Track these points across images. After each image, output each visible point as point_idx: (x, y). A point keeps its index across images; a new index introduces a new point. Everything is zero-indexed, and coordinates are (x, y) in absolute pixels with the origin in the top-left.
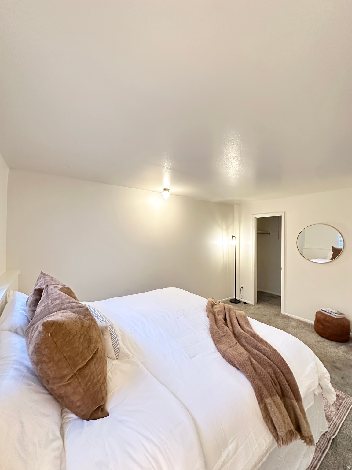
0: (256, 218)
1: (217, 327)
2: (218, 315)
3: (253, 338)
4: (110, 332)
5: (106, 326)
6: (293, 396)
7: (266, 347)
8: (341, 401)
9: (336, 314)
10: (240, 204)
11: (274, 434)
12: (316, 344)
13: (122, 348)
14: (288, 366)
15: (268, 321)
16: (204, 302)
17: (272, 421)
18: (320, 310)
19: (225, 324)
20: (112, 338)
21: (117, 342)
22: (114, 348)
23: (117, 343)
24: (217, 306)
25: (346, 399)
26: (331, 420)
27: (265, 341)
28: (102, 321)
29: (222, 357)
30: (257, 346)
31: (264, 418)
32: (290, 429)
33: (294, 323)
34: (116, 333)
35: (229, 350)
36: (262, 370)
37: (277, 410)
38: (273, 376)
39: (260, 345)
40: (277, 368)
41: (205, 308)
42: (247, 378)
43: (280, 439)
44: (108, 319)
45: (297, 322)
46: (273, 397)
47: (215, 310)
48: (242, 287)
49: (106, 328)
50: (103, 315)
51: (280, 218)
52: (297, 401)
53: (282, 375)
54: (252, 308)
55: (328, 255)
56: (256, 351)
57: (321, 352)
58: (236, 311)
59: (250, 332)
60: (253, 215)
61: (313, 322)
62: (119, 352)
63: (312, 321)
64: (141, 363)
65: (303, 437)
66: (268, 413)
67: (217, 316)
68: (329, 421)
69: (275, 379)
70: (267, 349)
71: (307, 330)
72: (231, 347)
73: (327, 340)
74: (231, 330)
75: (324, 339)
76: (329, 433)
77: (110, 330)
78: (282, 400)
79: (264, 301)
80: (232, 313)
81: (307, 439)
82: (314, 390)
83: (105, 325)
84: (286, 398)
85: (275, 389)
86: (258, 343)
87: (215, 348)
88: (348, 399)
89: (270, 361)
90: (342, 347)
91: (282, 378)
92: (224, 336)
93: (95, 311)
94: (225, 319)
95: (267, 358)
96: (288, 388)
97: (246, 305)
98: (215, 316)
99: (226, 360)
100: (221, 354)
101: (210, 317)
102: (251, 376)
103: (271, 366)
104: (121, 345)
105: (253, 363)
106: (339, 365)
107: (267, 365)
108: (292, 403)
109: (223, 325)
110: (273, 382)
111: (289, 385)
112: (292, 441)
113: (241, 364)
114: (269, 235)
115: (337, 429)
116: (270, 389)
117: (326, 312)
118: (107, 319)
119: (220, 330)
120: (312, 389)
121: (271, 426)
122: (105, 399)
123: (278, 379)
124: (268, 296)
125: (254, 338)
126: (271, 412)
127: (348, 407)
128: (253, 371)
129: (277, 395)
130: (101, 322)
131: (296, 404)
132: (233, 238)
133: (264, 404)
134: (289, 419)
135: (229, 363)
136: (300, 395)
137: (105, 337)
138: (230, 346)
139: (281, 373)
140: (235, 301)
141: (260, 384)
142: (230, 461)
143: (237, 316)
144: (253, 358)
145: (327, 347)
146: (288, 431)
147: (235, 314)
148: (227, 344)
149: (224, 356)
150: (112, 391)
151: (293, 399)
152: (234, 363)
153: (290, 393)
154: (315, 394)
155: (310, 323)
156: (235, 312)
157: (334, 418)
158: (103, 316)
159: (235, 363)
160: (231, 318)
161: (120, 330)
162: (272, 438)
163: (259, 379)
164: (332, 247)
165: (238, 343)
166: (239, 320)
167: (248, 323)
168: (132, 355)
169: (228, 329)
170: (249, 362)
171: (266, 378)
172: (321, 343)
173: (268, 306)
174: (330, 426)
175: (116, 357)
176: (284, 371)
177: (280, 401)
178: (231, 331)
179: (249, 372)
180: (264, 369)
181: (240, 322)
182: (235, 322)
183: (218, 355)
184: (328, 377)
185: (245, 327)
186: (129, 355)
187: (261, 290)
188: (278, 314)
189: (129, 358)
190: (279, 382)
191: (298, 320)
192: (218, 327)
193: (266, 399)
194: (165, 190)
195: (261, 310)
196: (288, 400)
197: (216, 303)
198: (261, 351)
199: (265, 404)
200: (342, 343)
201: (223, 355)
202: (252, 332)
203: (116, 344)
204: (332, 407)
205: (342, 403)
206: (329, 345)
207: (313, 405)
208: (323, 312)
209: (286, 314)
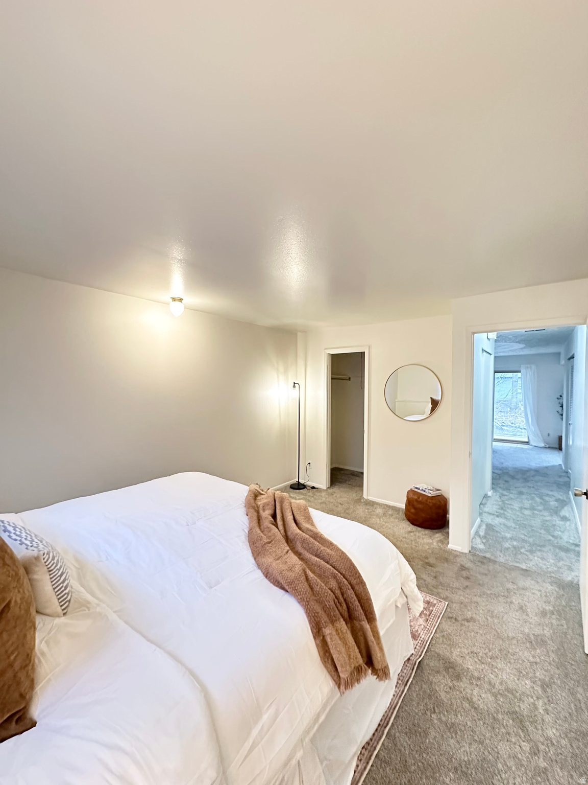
0: (330, 354)
1: (260, 529)
2: (264, 510)
3: (313, 540)
4: (47, 566)
5: (36, 555)
6: (363, 617)
7: (331, 550)
8: (431, 608)
9: (431, 492)
10: (305, 332)
11: (335, 677)
12: (406, 535)
13: (78, 592)
14: (359, 574)
15: (345, 511)
16: (241, 491)
17: (333, 660)
18: (412, 487)
19: (273, 524)
20: (51, 576)
21: (63, 582)
22: (58, 595)
23: (65, 585)
24: (263, 496)
25: (437, 604)
26: (418, 637)
27: (331, 541)
28: (29, 547)
29: (265, 577)
30: (318, 551)
31: (321, 657)
32: (357, 665)
33: (379, 510)
34: (61, 567)
35: (274, 564)
36: (321, 585)
37: (339, 642)
38: (338, 592)
39: (322, 548)
40: (344, 580)
41: (243, 502)
42: (299, 602)
43: (343, 682)
44: (44, 542)
45: (384, 508)
46: (335, 624)
47: (259, 503)
48: (309, 463)
49: (37, 558)
50: (33, 535)
51: (363, 354)
52: (368, 623)
53: (350, 587)
54: (323, 494)
55: (426, 410)
56: (316, 559)
57: (411, 547)
58: (293, 501)
59: (311, 531)
60: (325, 349)
61: (402, 506)
62: (69, 601)
63: (401, 504)
64: (114, 612)
65: (375, 672)
66: (327, 649)
67: (261, 512)
68: (415, 639)
69: (341, 597)
70: (332, 553)
71: (396, 518)
72: (278, 559)
73: (419, 529)
74: (282, 531)
75: (416, 527)
76: (415, 655)
77: (45, 562)
78: (349, 625)
79: (341, 482)
80: (286, 505)
81: (380, 673)
82: (396, 601)
83: (35, 553)
84: (355, 621)
85: (339, 611)
86: (320, 545)
87: (253, 564)
88: (440, 604)
89: (334, 570)
90: (437, 535)
91: (350, 593)
92: (270, 543)
93: (17, 529)
94: (274, 516)
95: (330, 567)
96: (358, 606)
97: (315, 490)
98: (258, 512)
99: (270, 581)
100: (262, 572)
101: (249, 514)
102: (305, 598)
103: (335, 577)
104: (74, 587)
105: (309, 577)
106: (432, 560)
107: (330, 577)
108: (362, 627)
109: (271, 525)
110: (336, 600)
111: (359, 601)
112: (360, 682)
113: (290, 584)
114: (348, 381)
115: (424, 648)
116: (332, 613)
117: (419, 489)
118: (41, 542)
119: (264, 534)
120: (392, 600)
121: (331, 667)
122: (27, 697)
123: (345, 595)
124: (348, 474)
125: (316, 540)
126: (330, 647)
127: (439, 614)
128: (309, 589)
129: (342, 620)
130: (27, 548)
131: (367, 626)
132: (294, 386)
133: (321, 638)
134: (357, 650)
135: (274, 584)
136: (374, 612)
137: (35, 577)
138: (277, 557)
139: (349, 585)
140: (298, 486)
141: (318, 608)
142: (264, 740)
143: (293, 509)
144: (311, 571)
145: (419, 537)
146: (355, 668)
147: (291, 506)
148: (274, 555)
149: (267, 575)
150: (45, 678)
151: (364, 621)
152: (281, 584)
153: (359, 612)
154: (397, 607)
155: (401, 507)
156: (291, 503)
157: (422, 633)
158: (34, 538)
159: (283, 583)
160: (284, 513)
161: (77, 560)
162: (331, 684)
163: (317, 601)
164: (431, 398)
165: (290, 551)
166: (295, 514)
167: (309, 519)
168: (97, 601)
169: (277, 530)
170: (303, 578)
171: (326, 597)
172: (412, 534)
173: (346, 489)
174: (417, 645)
175: (63, 610)
176: (354, 582)
177: (346, 627)
178: (281, 534)
179: (302, 593)
180: (325, 585)
181: (297, 517)
182: (289, 518)
183: (259, 574)
184: (414, 579)
185: (304, 525)
186: (89, 603)
187: (337, 466)
188: (359, 500)
189: (89, 609)
190: (345, 600)
191: (386, 505)
192: (262, 530)
193: (325, 628)
194: (174, 299)
195: (336, 496)
196: (356, 623)
197: (262, 491)
198: (324, 558)
199: (324, 637)
200: (436, 531)
201: (265, 573)
202: (312, 531)
203: (62, 587)
204: (420, 619)
205: (432, 611)
206: (422, 534)
207: (394, 622)
208: (416, 490)
209: (371, 498)
